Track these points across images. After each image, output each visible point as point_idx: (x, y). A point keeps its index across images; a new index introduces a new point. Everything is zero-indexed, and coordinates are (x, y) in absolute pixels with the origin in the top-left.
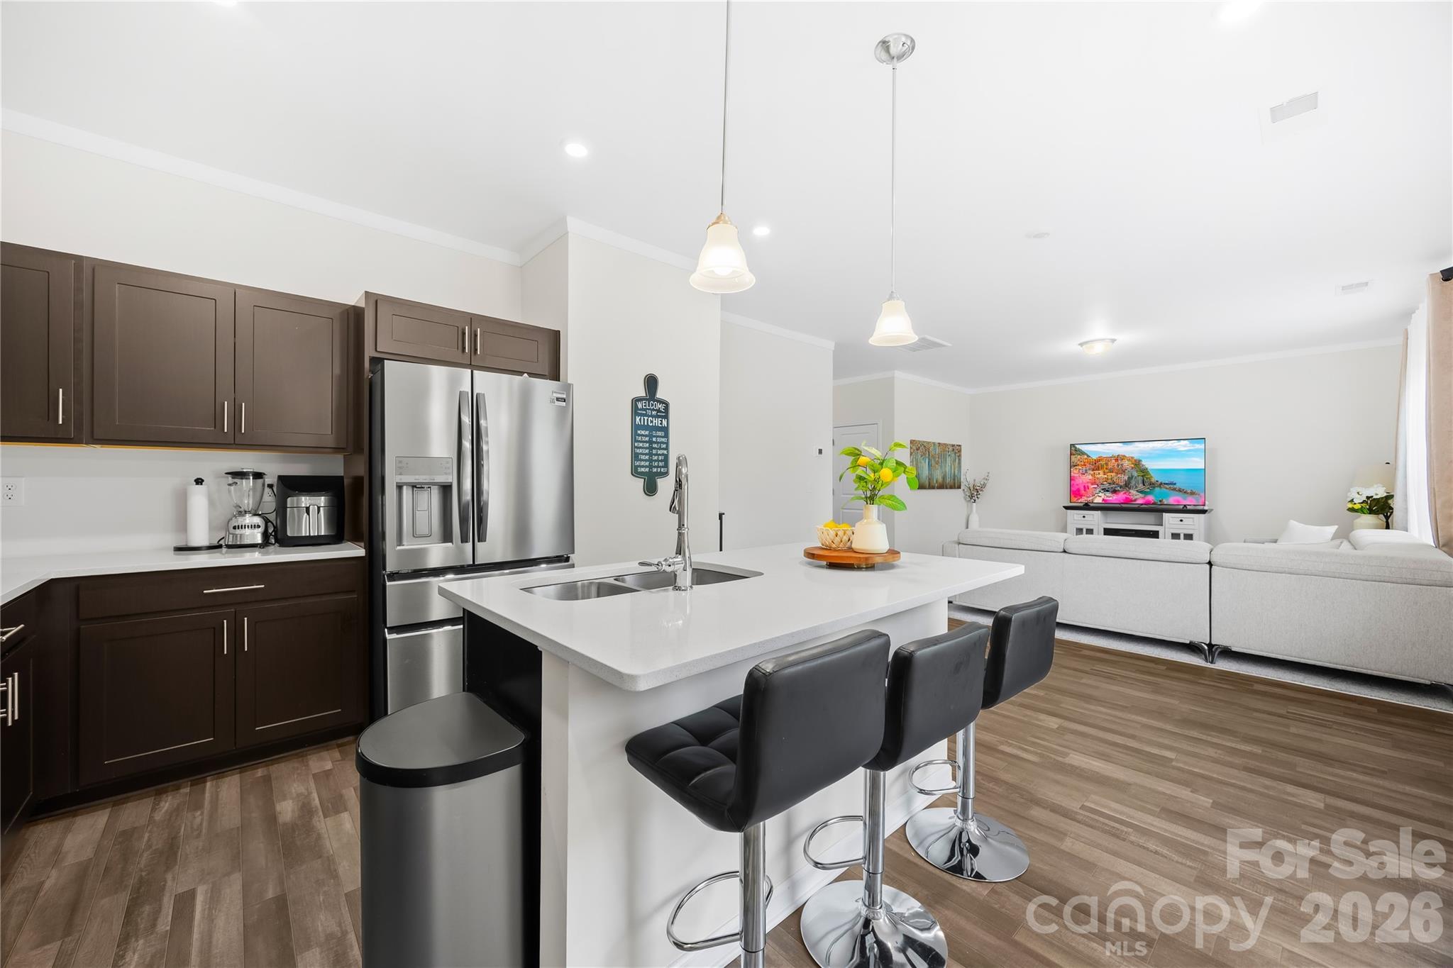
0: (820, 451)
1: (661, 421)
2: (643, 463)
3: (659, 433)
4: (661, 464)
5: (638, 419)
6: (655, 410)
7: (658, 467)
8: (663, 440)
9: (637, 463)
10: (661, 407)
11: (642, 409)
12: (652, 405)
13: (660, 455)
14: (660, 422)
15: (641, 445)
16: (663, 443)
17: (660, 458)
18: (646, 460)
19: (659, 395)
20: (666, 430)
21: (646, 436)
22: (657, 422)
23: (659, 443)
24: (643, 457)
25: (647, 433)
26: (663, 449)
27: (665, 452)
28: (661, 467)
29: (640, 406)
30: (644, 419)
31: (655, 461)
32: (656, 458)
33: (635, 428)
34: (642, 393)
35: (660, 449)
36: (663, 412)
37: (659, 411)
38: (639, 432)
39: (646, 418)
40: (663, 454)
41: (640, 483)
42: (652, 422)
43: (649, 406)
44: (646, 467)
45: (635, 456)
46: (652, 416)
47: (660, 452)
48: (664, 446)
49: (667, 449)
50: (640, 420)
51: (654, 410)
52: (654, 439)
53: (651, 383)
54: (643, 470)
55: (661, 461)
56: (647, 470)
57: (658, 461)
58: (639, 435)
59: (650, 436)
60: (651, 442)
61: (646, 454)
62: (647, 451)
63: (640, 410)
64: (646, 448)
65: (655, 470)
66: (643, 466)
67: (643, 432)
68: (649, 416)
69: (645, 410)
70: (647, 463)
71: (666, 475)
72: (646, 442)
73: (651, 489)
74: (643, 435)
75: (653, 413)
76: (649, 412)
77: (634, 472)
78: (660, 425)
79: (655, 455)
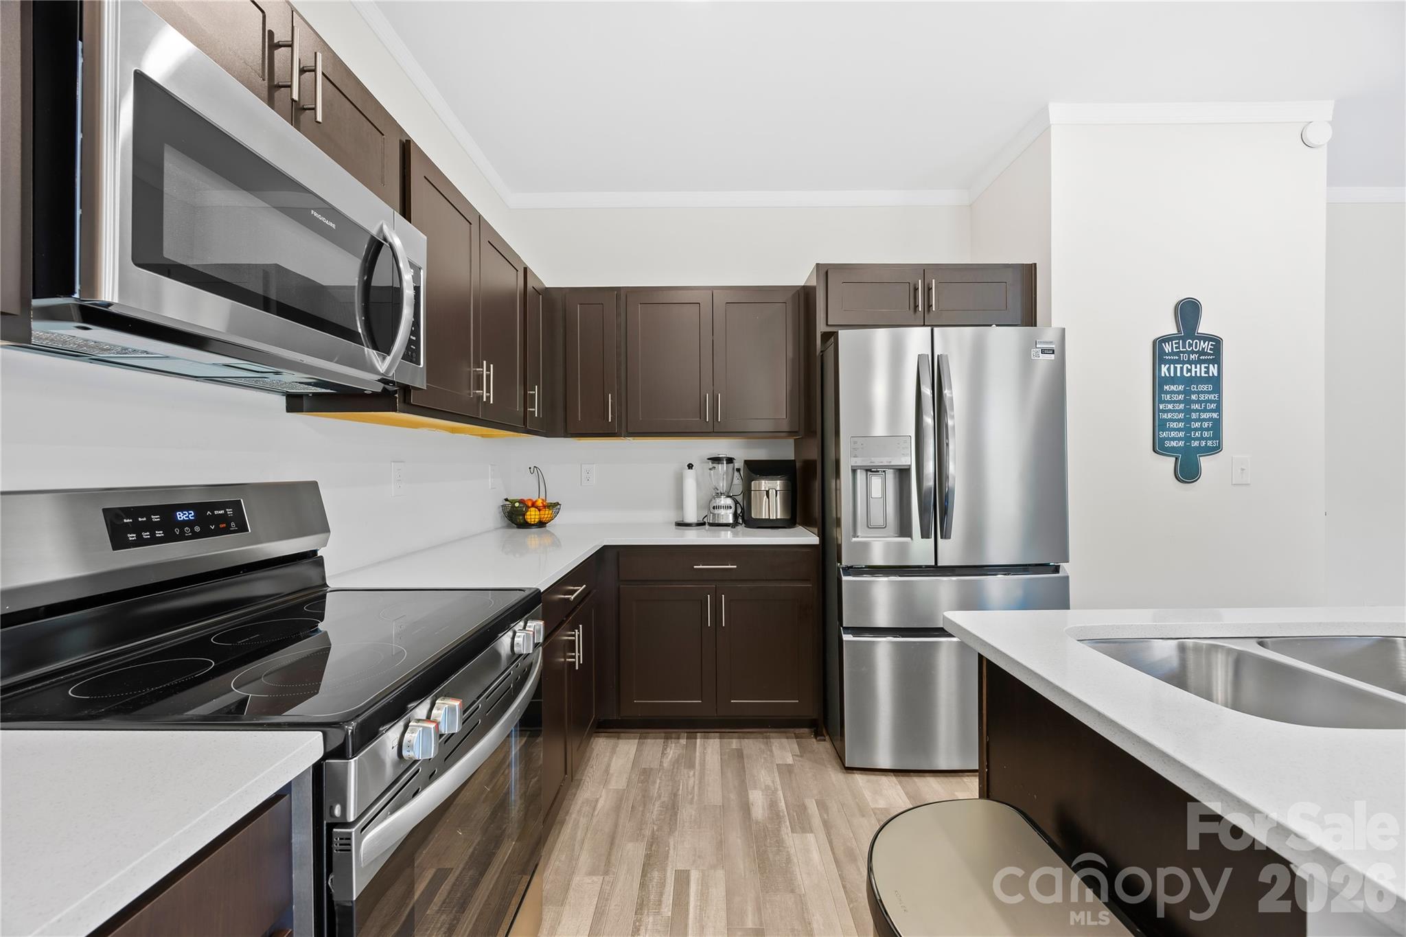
1: (1208, 368)
2: (1173, 434)
3: (1204, 387)
4: (1206, 434)
5: (1164, 369)
6: (1196, 353)
7: (1201, 438)
8: (1212, 397)
9: (1164, 434)
10: (1206, 346)
11: (1173, 353)
12: (1190, 345)
13: (1205, 420)
14: (1203, 370)
15: (1170, 406)
16: (1211, 402)
17: (1206, 425)
18: (1179, 430)
19: (1203, 328)
20: (1216, 382)
21: (1179, 393)
22: (1199, 370)
23: (1203, 401)
24: (1174, 425)
25: (1181, 388)
26: (1210, 411)
27: (1215, 415)
28: (1207, 439)
29: (1167, 348)
30: (1175, 368)
31: (1196, 430)
32: (1197, 425)
33: (1159, 383)
34: (1173, 329)
35: (1205, 410)
36: (1211, 354)
37: (1202, 353)
38: (1166, 388)
39: (1179, 366)
40: (1208, 420)
41: (1167, 464)
42: (1189, 371)
43: (1184, 347)
44: (1179, 439)
45: (1159, 425)
46: (1190, 362)
47: (1204, 416)
48: (1213, 406)
49: (1218, 409)
50: (1169, 369)
51: (1193, 352)
52: (1194, 397)
53: (1188, 312)
54: (1174, 444)
55: (1208, 429)
56: (1181, 444)
57: (1201, 429)
58: (1167, 392)
59: (1187, 393)
60: (1186, 402)
61: (1179, 421)
62: (1181, 416)
63: (1166, 355)
64: (1179, 411)
65: (1194, 444)
66: (1174, 439)
67: (1173, 388)
68: (1184, 363)
69: (1178, 354)
70: (1182, 434)
71: (1217, 449)
72: (1179, 402)
73: (1187, 472)
74: (1173, 392)
75: (1192, 357)
76: (1184, 357)
77: (1159, 447)
78: (1203, 375)
79: (1196, 421)
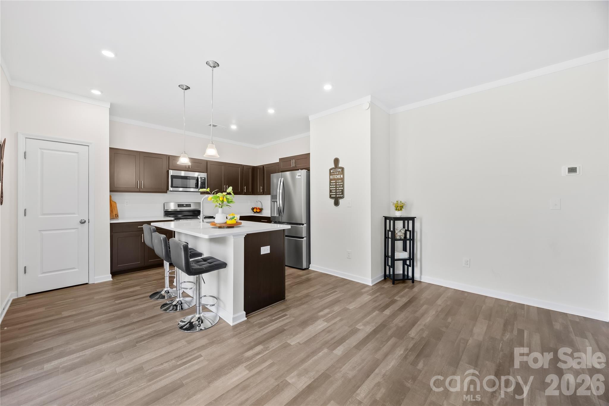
0: (572, 170)
1: (341, 175)
2: (333, 193)
3: (339, 181)
4: (340, 193)
5: (331, 177)
6: (338, 172)
8: (341, 183)
9: (331, 194)
10: (340, 170)
11: (333, 173)
12: (337, 170)
13: (340, 190)
15: (332, 186)
16: (341, 185)
17: (340, 191)
18: (334, 192)
19: (340, 165)
20: (343, 180)
21: (334, 183)
22: (338, 177)
23: (339, 185)
24: (333, 191)
25: (335, 181)
26: (341, 187)
27: (342, 188)
28: (340, 195)
29: (332, 171)
31: (338, 192)
32: (338, 191)
34: (333, 166)
35: (340, 187)
36: (341, 172)
37: (339, 172)
38: (331, 181)
39: (334, 176)
40: (341, 189)
41: (333, 201)
42: (336, 177)
43: (335, 171)
44: (334, 195)
45: (331, 191)
47: (340, 188)
48: (342, 186)
49: (343, 187)
50: (332, 177)
51: (337, 172)
52: (337, 184)
53: (336, 161)
54: (333, 196)
55: (340, 192)
56: (335, 196)
57: (339, 192)
59: (336, 182)
60: (336, 185)
61: (334, 190)
62: (335, 189)
63: (332, 173)
64: (334, 187)
65: (338, 196)
66: (333, 195)
67: (333, 181)
68: (335, 175)
70: (335, 193)
71: (343, 197)
72: (334, 185)
73: (337, 203)
74: (333, 183)
75: (337, 173)
76: (335, 173)
77: (331, 197)
78: (339, 178)
79: (338, 190)
